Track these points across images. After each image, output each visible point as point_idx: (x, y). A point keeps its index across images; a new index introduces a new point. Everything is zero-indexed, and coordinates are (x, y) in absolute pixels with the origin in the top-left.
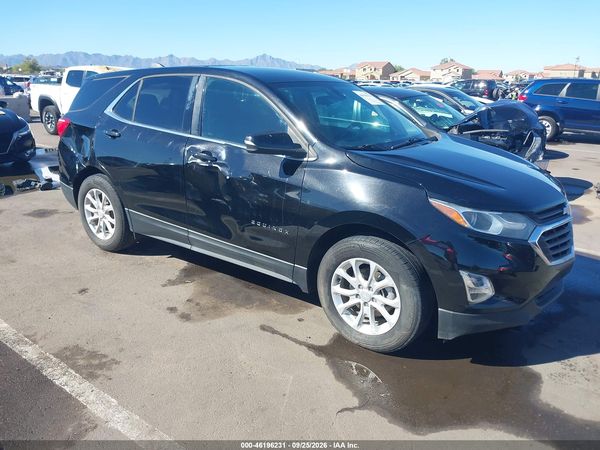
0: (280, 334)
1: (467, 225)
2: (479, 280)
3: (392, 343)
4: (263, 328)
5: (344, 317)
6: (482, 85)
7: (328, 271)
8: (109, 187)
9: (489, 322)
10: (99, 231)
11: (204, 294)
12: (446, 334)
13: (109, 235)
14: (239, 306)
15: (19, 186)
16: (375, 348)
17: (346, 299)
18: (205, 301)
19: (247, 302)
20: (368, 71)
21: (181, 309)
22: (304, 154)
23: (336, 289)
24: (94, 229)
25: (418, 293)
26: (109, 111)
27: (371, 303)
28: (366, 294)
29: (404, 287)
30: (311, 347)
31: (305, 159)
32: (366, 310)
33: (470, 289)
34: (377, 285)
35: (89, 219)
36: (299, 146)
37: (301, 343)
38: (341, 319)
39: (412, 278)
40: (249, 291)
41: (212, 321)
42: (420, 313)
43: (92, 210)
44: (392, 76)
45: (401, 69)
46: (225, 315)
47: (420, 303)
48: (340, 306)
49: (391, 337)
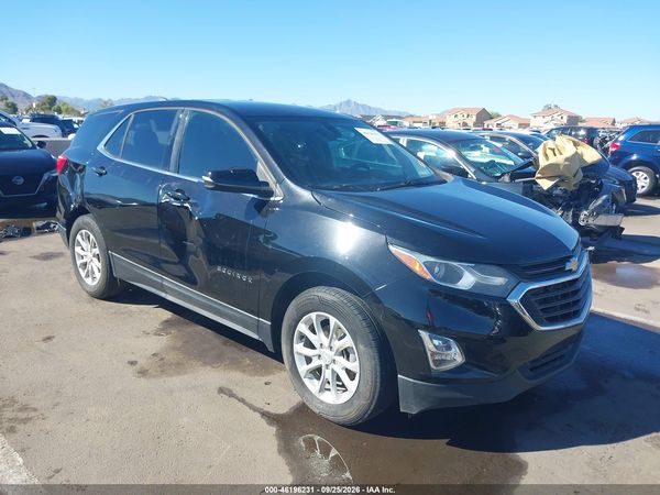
0: (237, 398)
1: (429, 277)
2: (445, 342)
3: (351, 414)
4: (221, 390)
5: (306, 381)
6: (582, 132)
7: (290, 326)
8: (96, 227)
9: (458, 395)
10: (87, 276)
11: (174, 348)
12: (409, 406)
13: (95, 279)
14: (205, 364)
15: (38, 228)
16: (336, 419)
17: (309, 360)
18: (171, 357)
19: (216, 360)
20: (460, 117)
21: (142, 362)
22: (271, 193)
23: (299, 347)
24: (83, 274)
25: (376, 355)
26: (101, 148)
27: (332, 366)
28: (328, 354)
29: (361, 347)
30: (265, 414)
31: (272, 199)
32: (327, 374)
33: (433, 354)
34: (338, 344)
35: (79, 262)
36: (267, 184)
37: (255, 409)
38: (303, 384)
39: (371, 337)
40: (224, 347)
41: (170, 378)
42: (378, 380)
43: (82, 253)
44: (486, 123)
45: (499, 116)
46: (185, 373)
47: (378, 368)
48: (303, 368)
49: (349, 407)
